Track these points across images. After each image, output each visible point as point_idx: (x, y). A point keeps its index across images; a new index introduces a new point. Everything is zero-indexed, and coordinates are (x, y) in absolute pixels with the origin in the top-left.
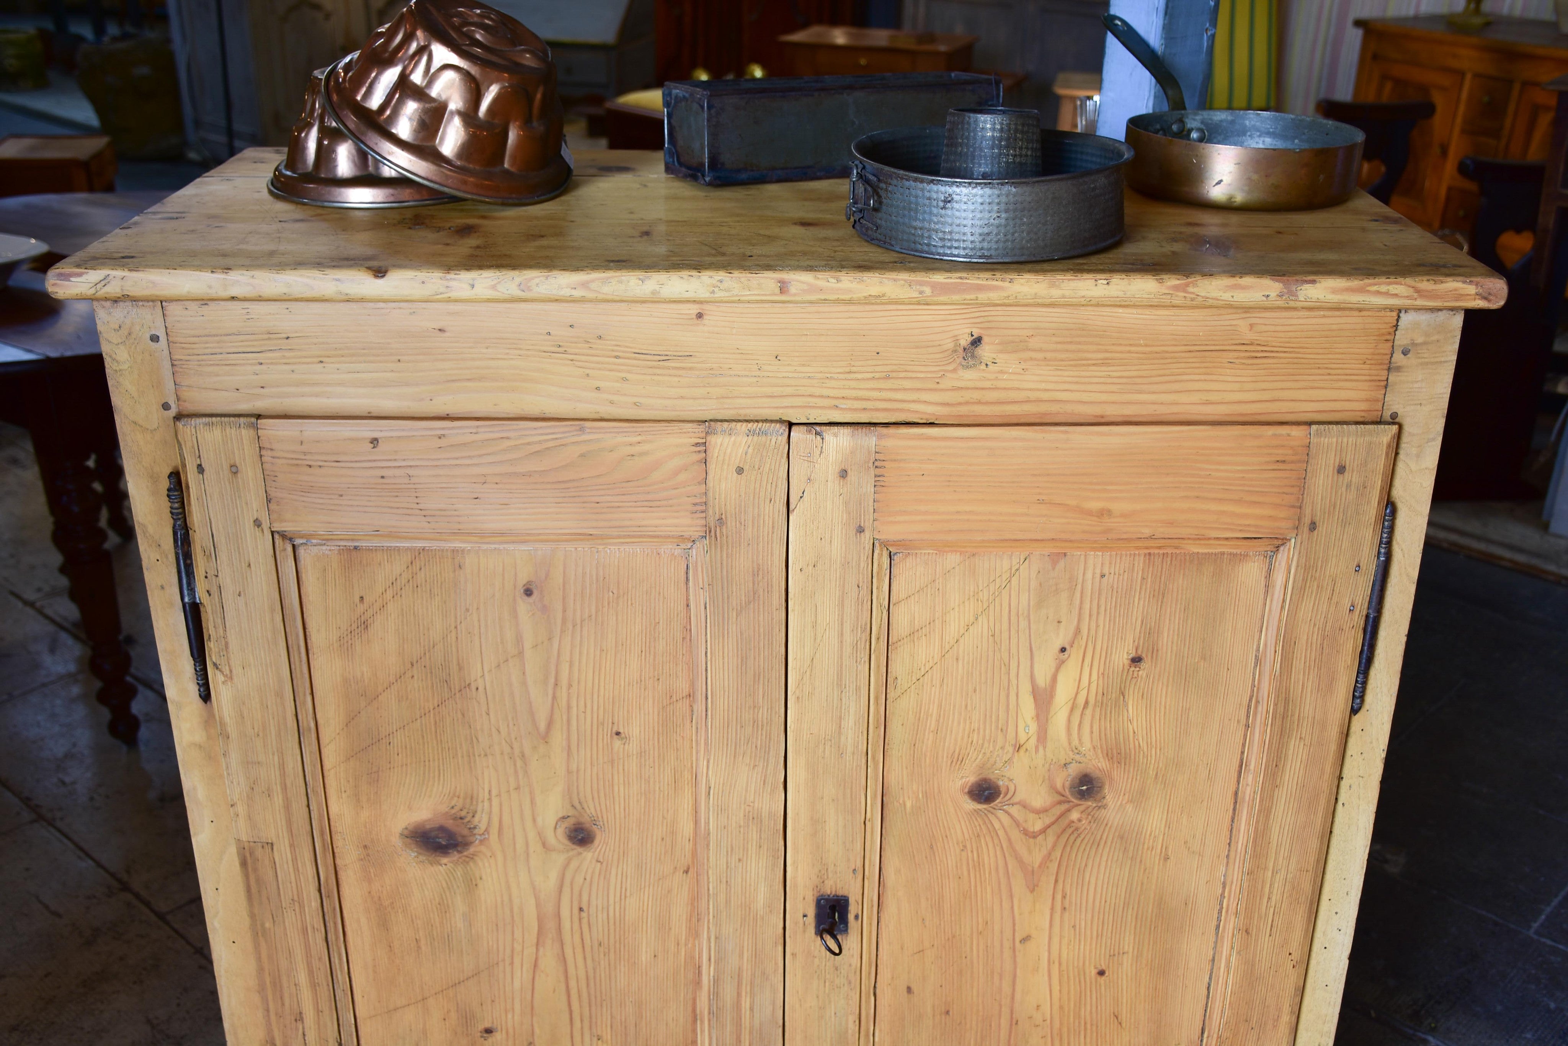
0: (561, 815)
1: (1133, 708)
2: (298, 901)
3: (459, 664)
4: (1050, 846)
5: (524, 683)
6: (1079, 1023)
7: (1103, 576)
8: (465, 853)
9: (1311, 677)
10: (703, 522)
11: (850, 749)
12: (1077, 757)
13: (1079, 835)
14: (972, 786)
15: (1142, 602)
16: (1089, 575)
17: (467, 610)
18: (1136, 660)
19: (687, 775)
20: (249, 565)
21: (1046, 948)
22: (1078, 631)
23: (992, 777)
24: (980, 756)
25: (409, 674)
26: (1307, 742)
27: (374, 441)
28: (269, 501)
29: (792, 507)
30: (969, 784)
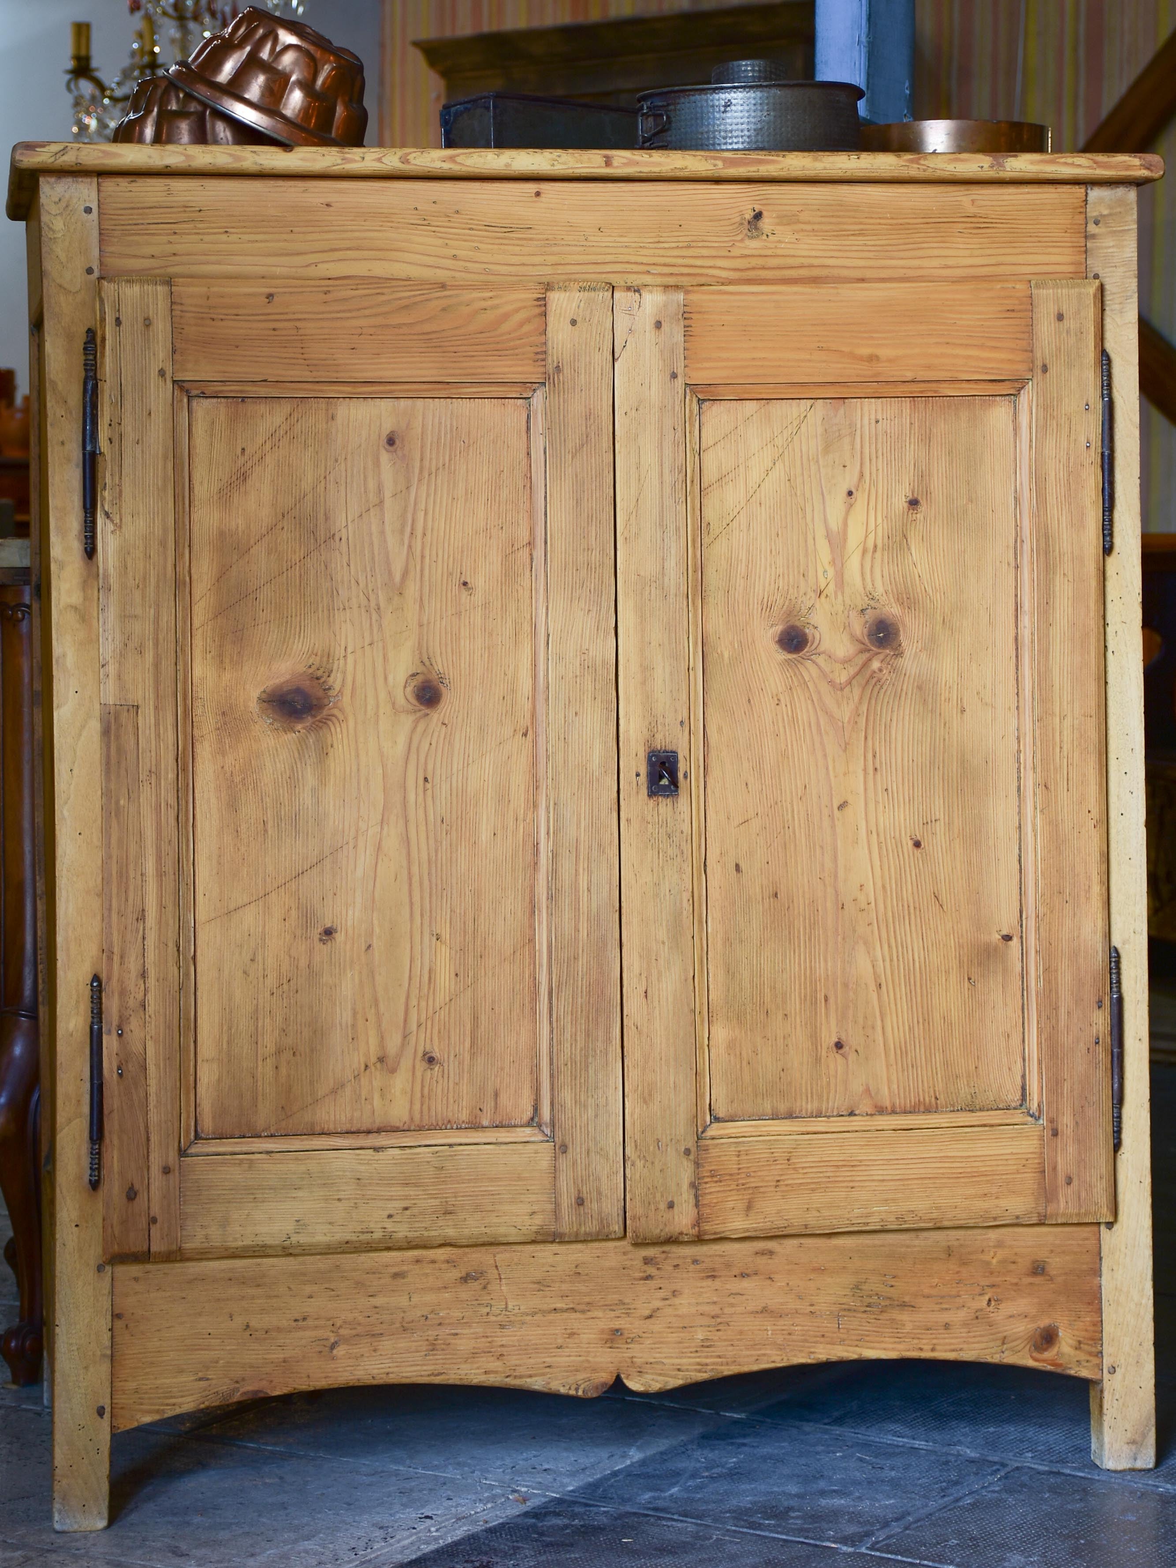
0: (410, 673)
1: (916, 550)
2: (155, 773)
3: (325, 514)
4: (856, 698)
5: (382, 533)
6: (903, 906)
7: (877, 422)
8: (318, 718)
9: (1064, 512)
10: (542, 370)
11: (673, 591)
12: (872, 603)
13: (881, 687)
14: (782, 633)
15: (912, 446)
16: (866, 421)
17: (336, 461)
18: (914, 503)
19: (526, 627)
20: (150, 414)
21: (863, 816)
22: (862, 475)
23: (798, 624)
24: (787, 604)
25: (279, 526)
26: (1071, 580)
27: (270, 296)
28: (174, 352)
29: (616, 356)
30: (779, 632)
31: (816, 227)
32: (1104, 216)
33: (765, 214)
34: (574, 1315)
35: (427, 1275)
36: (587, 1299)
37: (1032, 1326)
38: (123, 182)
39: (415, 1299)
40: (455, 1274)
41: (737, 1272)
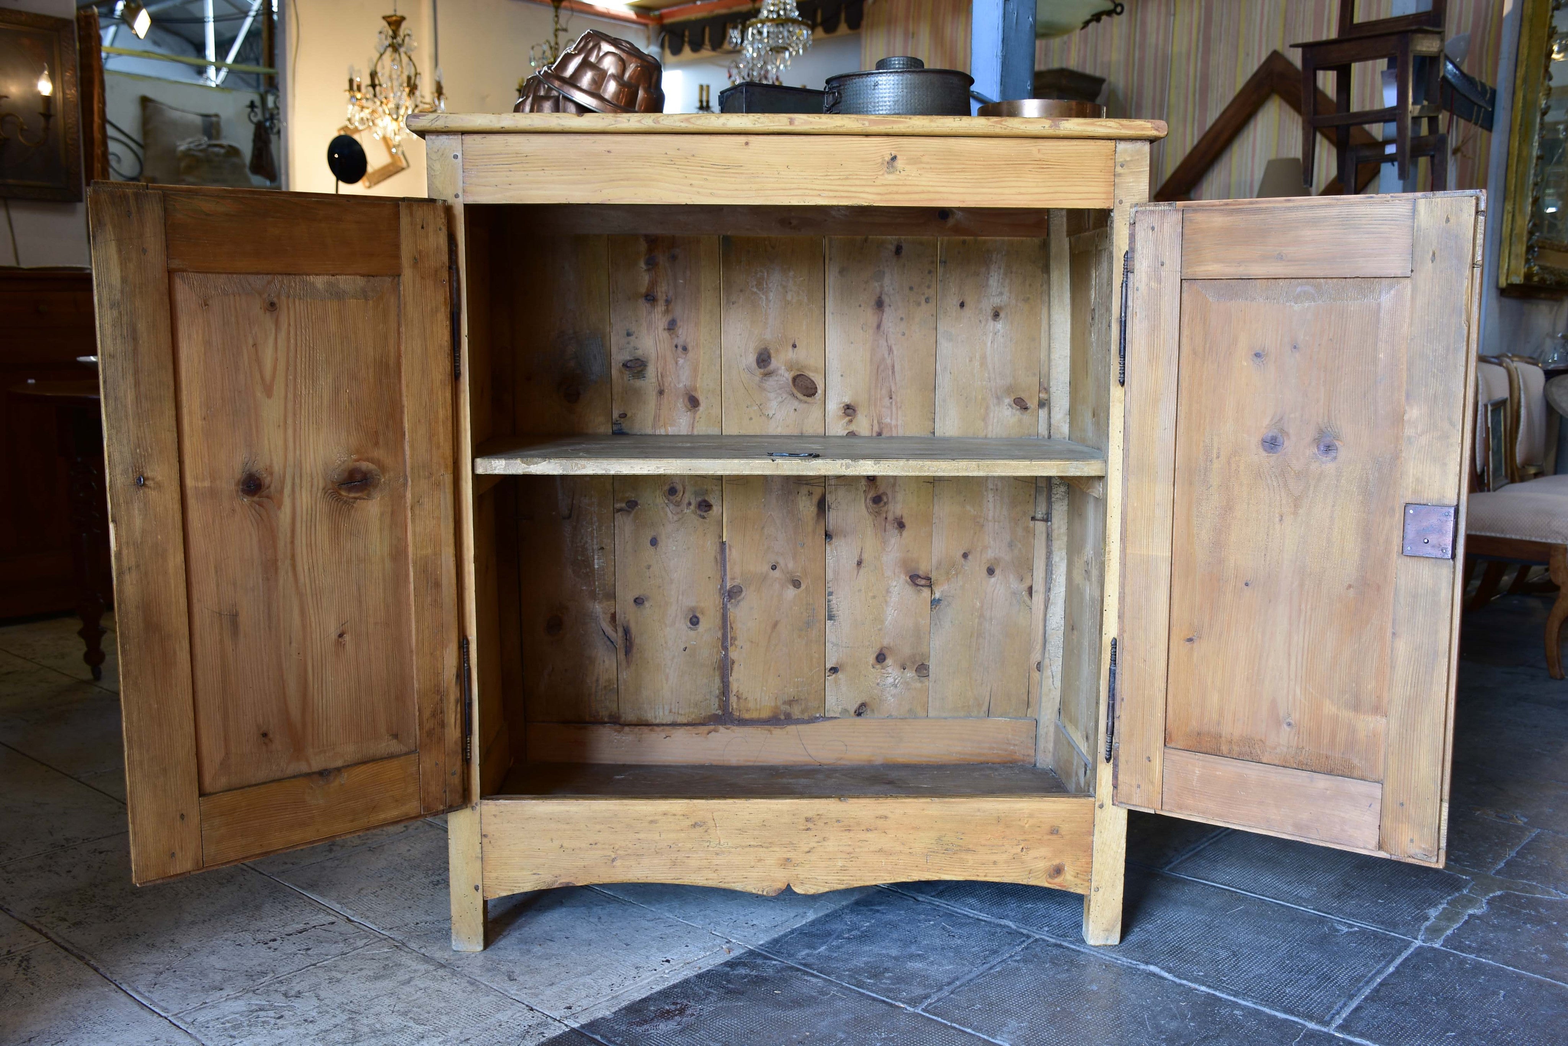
31: (932, 166)
32: (1127, 161)
33: (898, 157)
34: (761, 849)
35: (670, 822)
36: (770, 841)
37: (1048, 864)
38: (477, 137)
39: (663, 836)
40: (689, 822)
41: (864, 828)
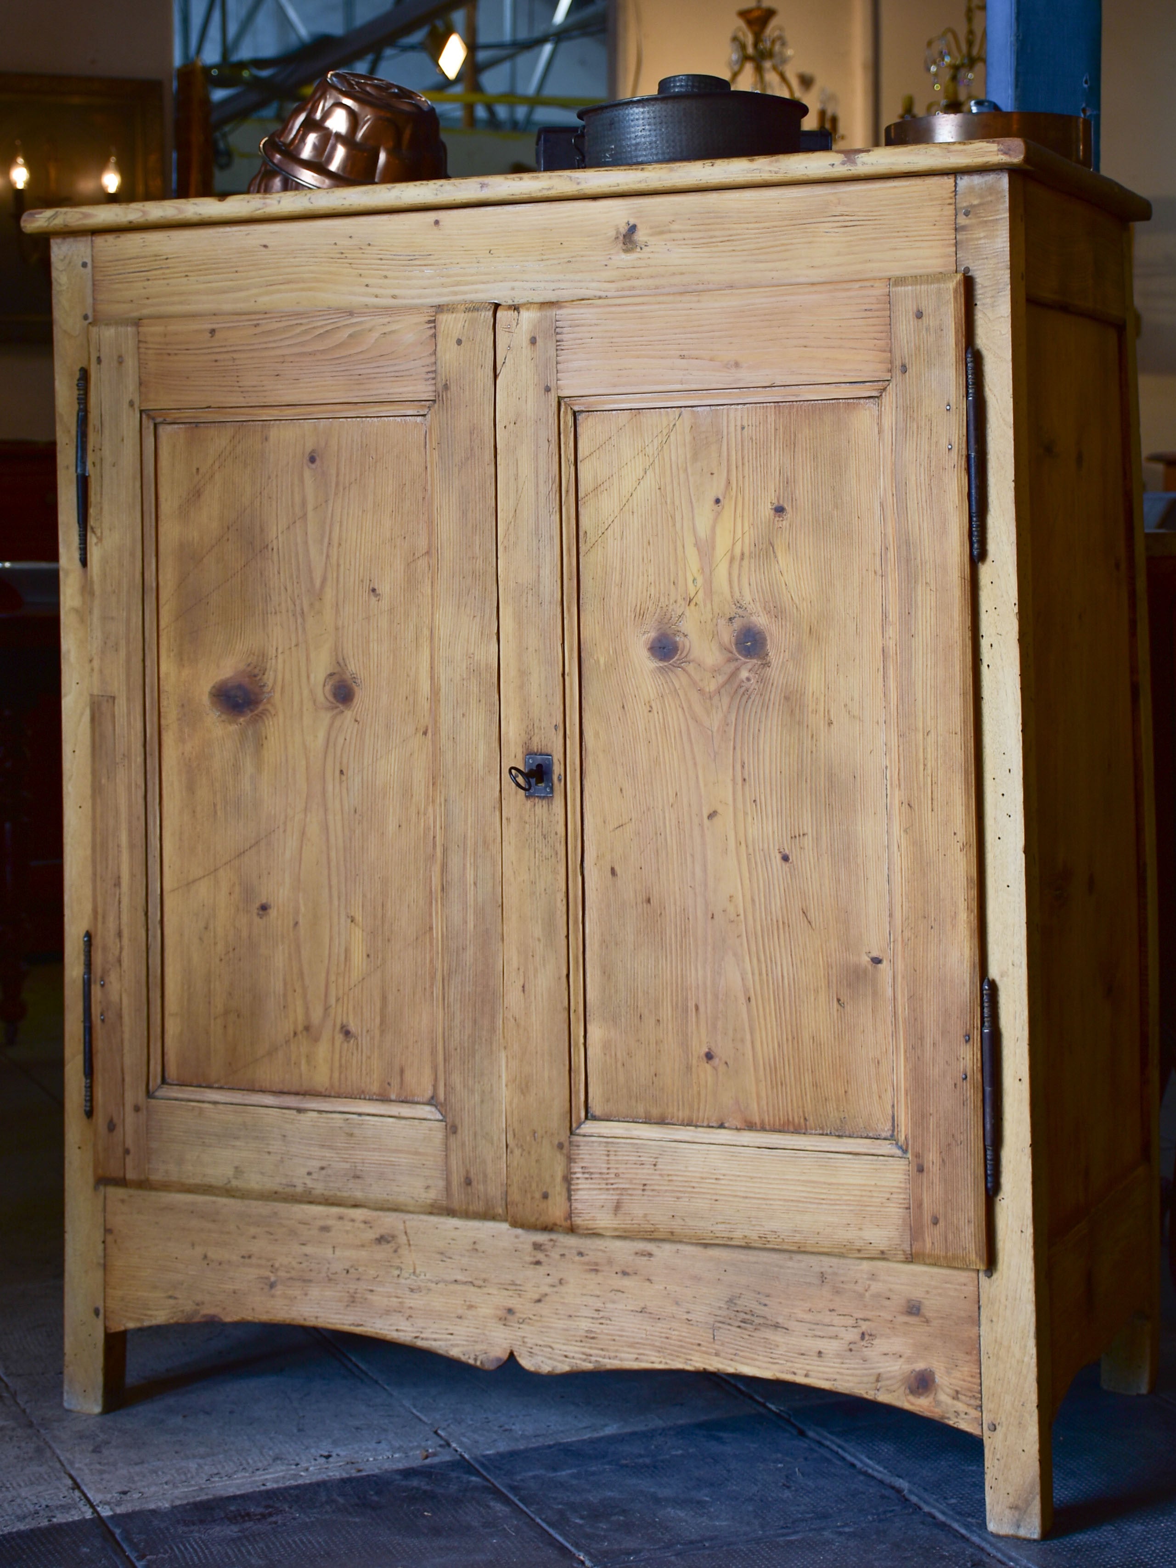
0: (329, 672)
1: (784, 560)
2: (127, 756)
3: (261, 526)
4: (725, 708)
5: (306, 543)
6: (772, 920)
7: (743, 428)
8: (256, 712)
9: (925, 518)
10: (433, 388)
11: (547, 598)
12: (740, 611)
13: (749, 698)
14: (654, 641)
15: (777, 452)
16: (732, 429)
17: (269, 478)
18: (779, 510)
19: (426, 632)
20: (123, 440)
21: (732, 826)
22: (729, 482)
23: (669, 632)
24: (658, 611)
25: (225, 538)
26: (933, 587)
27: (213, 332)
28: (140, 384)
29: (498, 372)
30: (651, 640)
31: (686, 236)
32: (975, 206)
33: (639, 226)
34: (472, 1289)
35: (347, 1232)
36: (484, 1276)
37: (907, 1368)
38: (110, 238)
39: (338, 1253)
40: (371, 1235)
41: (618, 1269)
